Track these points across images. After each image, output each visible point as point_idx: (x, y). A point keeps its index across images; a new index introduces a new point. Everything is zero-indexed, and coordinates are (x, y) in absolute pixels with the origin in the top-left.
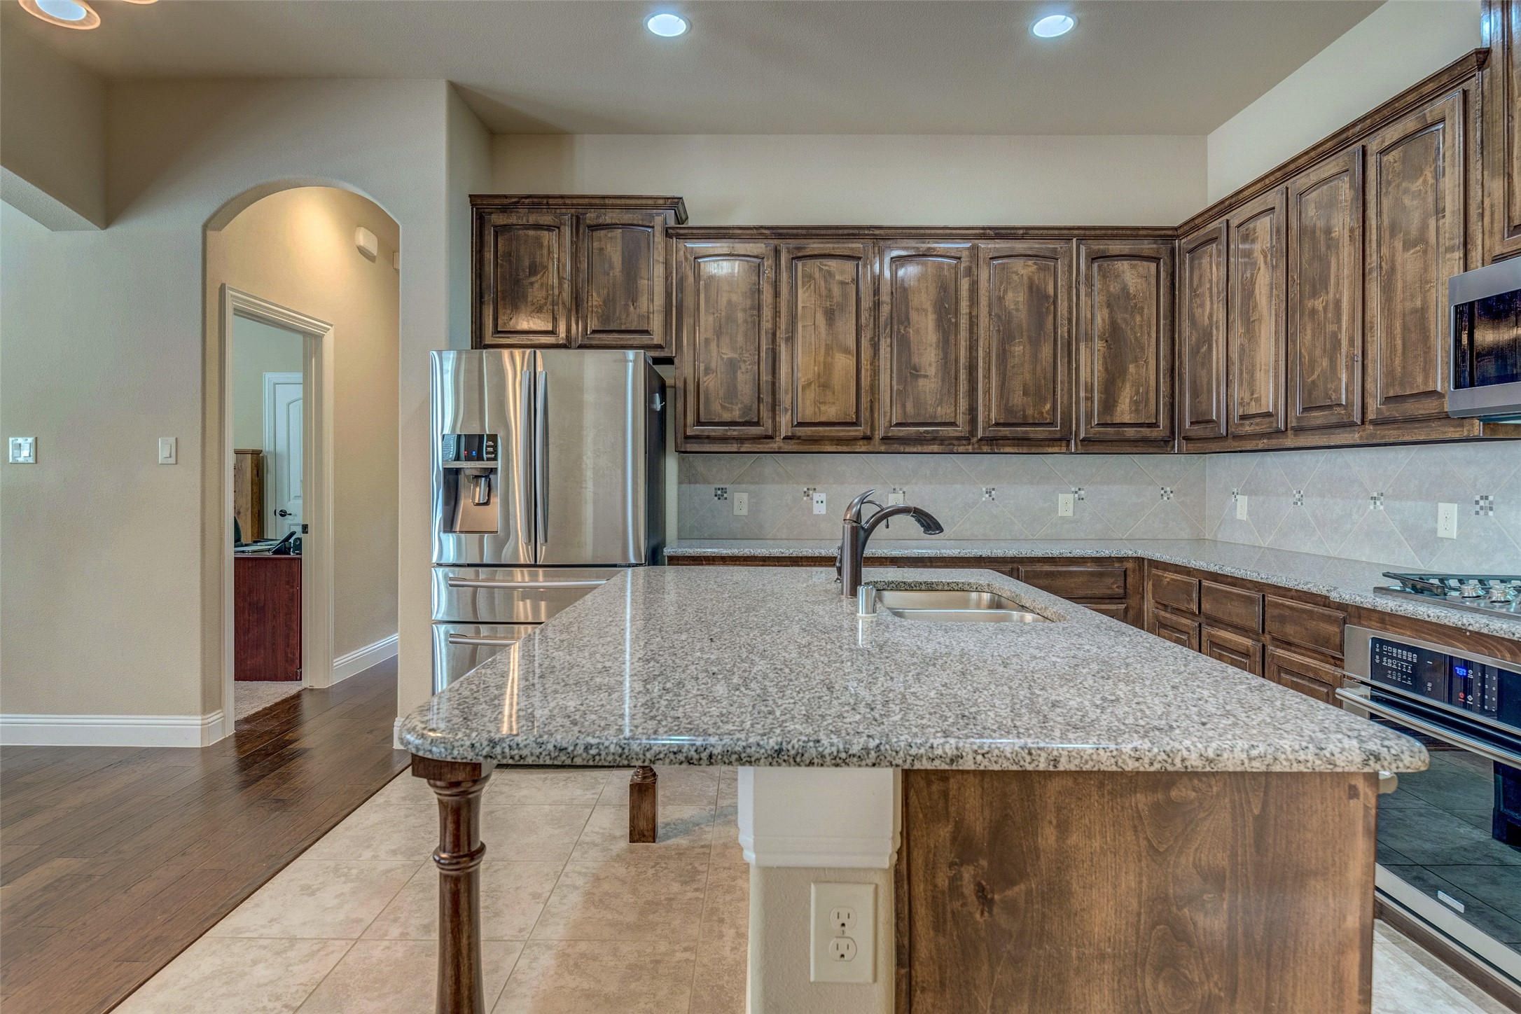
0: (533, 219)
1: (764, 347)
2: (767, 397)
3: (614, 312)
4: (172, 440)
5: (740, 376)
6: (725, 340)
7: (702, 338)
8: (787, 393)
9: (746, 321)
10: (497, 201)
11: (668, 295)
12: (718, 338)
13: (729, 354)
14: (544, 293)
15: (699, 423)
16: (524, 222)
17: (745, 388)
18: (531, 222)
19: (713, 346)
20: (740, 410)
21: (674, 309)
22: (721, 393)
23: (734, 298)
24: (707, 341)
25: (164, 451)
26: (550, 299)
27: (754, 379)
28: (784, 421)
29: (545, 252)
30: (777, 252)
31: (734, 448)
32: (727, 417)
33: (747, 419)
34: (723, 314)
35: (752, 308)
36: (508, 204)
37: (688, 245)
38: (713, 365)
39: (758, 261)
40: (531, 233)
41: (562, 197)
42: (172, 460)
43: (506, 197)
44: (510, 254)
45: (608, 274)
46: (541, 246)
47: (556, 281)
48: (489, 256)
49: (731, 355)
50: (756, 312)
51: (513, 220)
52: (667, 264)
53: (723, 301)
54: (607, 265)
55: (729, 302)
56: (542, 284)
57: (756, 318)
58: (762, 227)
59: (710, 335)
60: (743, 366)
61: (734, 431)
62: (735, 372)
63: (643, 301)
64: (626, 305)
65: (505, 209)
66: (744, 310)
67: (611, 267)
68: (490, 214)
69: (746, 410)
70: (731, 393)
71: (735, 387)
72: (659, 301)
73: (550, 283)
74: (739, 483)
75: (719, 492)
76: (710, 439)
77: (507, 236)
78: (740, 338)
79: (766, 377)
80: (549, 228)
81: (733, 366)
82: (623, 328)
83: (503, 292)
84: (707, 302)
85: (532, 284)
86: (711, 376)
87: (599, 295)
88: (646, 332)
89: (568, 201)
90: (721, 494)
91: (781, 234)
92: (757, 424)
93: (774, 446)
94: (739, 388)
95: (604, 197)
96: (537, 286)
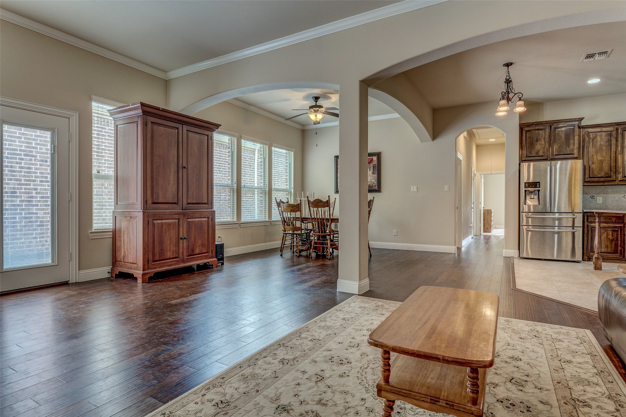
0: (537, 128)
1: (612, 156)
2: (613, 169)
3: (562, 150)
4: (448, 186)
5: (604, 164)
6: (599, 155)
7: (591, 154)
8: (621, 168)
9: (606, 149)
10: (526, 124)
11: (579, 144)
12: (596, 155)
13: (600, 158)
14: (540, 146)
15: (590, 178)
16: (535, 128)
17: (606, 168)
18: (536, 128)
19: (595, 157)
20: (604, 173)
21: (581, 147)
22: (597, 169)
23: (602, 143)
24: (593, 155)
25: (446, 188)
26: (542, 148)
27: (609, 165)
28: (620, 177)
29: (541, 136)
30: (617, 129)
31: (602, 184)
32: (599, 176)
33: (607, 176)
34: (598, 148)
35: (608, 145)
36: (529, 125)
37: (586, 130)
38: (595, 161)
39: (610, 132)
40: (536, 131)
41: (546, 121)
42: (448, 190)
43: (529, 123)
44: (530, 137)
45: (560, 140)
46: (539, 134)
47: (544, 143)
48: (524, 138)
49: (601, 158)
50: (610, 146)
51: (531, 128)
52: (579, 136)
53: (598, 144)
54: (560, 138)
55: (600, 144)
56: (540, 144)
57: (610, 148)
58: (611, 123)
59: (594, 154)
60: (605, 161)
61: (602, 179)
62: (602, 164)
63: (571, 146)
64: (566, 148)
65: (528, 126)
66: (606, 146)
67: (561, 138)
68: (524, 127)
69: (606, 173)
70: (601, 169)
71: (602, 167)
72: (576, 145)
73: (542, 143)
74: (599, 194)
75: (592, 197)
76: (593, 182)
77: (529, 133)
78: (604, 154)
79: (613, 164)
80: (542, 130)
81: (601, 162)
82: (565, 153)
83: (528, 147)
84: (593, 145)
85: (537, 144)
86: (594, 165)
87: (557, 145)
88: (573, 154)
89: (548, 122)
90: (593, 197)
91: (618, 124)
92: (610, 177)
93: (616, 183)
94: (604, 168)
95: (559, 120)
96: (538, 144)
